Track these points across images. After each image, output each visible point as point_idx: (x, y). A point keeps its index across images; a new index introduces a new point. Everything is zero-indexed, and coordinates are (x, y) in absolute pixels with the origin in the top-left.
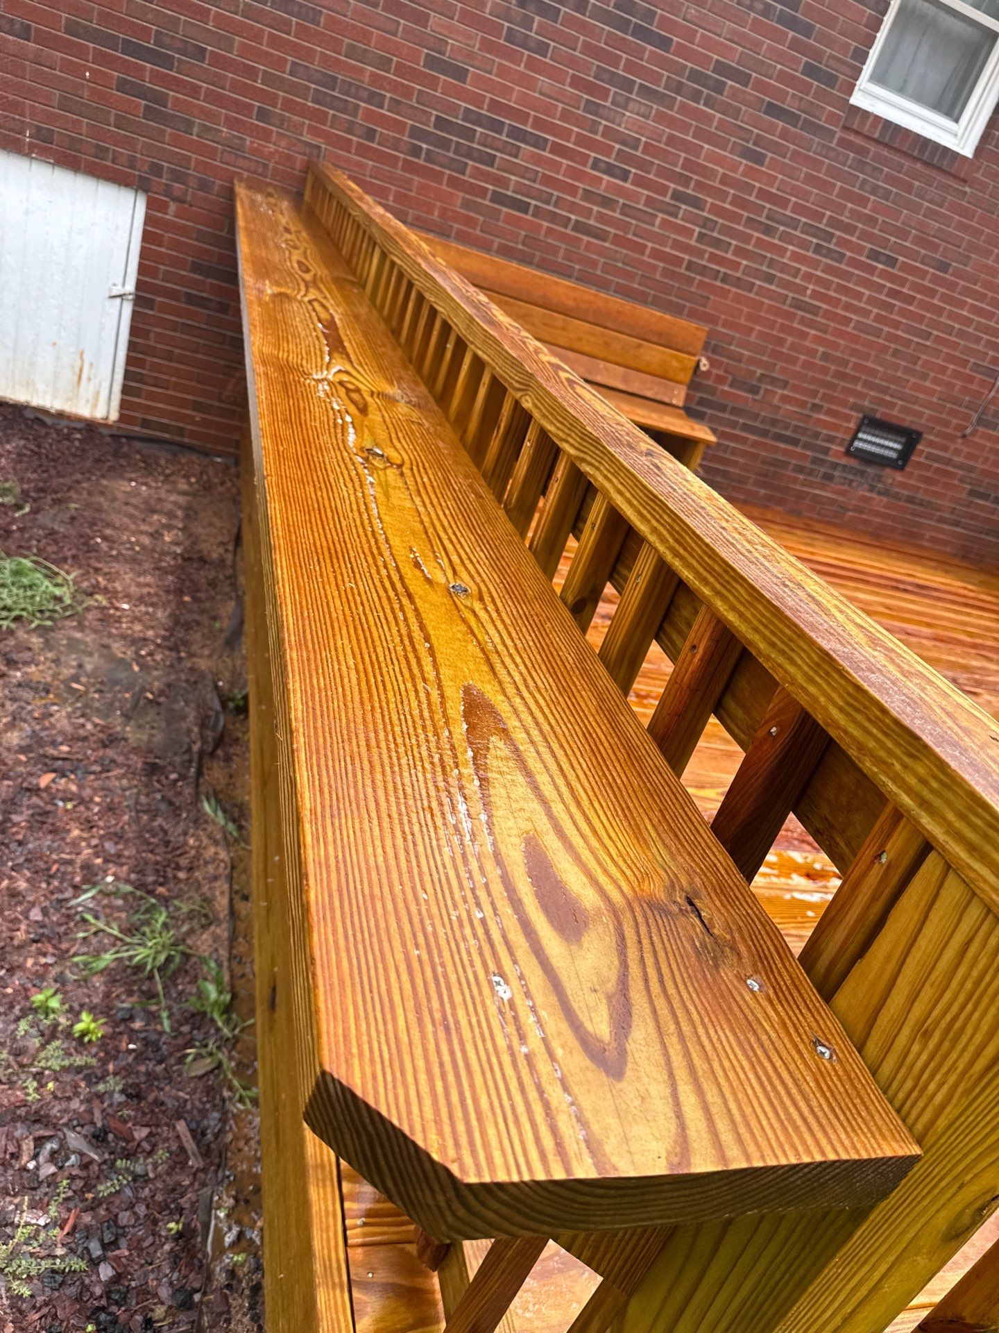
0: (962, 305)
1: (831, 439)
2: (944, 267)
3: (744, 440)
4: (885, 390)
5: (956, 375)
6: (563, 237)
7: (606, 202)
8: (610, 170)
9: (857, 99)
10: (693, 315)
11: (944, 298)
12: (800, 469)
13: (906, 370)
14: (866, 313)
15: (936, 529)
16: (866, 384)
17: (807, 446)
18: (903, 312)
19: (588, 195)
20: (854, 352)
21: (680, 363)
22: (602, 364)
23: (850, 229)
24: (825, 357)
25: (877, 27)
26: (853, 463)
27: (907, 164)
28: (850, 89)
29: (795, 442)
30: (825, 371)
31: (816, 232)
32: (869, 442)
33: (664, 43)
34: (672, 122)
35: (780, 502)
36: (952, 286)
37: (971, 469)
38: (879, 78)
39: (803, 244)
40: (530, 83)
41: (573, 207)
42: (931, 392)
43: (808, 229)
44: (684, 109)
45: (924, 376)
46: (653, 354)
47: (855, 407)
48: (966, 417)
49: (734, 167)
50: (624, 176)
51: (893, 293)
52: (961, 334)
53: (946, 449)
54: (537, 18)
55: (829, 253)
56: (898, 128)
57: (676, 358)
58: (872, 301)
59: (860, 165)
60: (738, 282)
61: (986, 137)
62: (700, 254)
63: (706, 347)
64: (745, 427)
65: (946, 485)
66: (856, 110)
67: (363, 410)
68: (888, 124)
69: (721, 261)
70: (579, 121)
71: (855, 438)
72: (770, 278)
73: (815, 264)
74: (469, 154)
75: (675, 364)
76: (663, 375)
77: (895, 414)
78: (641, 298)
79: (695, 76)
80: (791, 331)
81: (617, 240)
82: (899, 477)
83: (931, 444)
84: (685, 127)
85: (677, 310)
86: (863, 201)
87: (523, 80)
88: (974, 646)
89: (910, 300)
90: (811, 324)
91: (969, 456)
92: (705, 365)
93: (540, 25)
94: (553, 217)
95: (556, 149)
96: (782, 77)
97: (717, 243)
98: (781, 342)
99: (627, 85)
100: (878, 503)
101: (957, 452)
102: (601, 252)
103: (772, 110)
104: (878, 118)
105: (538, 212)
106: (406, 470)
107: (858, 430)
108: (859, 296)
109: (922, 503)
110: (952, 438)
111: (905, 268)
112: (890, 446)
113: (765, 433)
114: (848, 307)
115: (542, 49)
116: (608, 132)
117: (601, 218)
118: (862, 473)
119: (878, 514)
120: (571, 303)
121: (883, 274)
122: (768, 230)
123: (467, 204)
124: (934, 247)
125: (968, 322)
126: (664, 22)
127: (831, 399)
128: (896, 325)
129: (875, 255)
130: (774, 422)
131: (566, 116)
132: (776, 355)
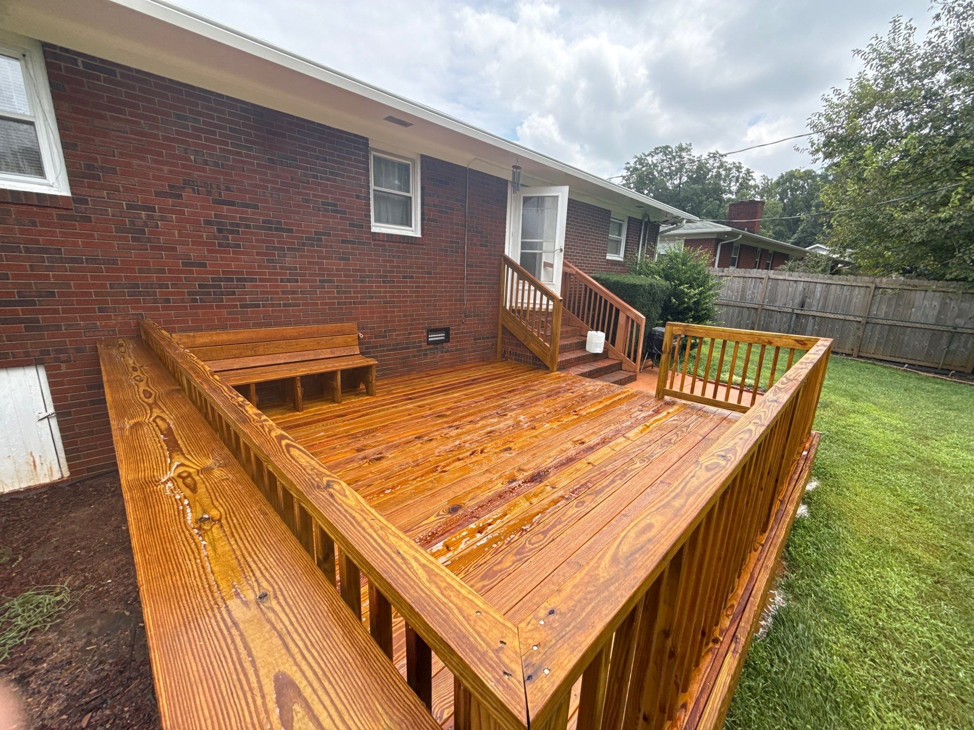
0: (441, 283)
1: (420, 342)
2: (429, 273)
3: (390, 355)
4: (430, 319)
5: (450, 305)
6: (280, 311)
7: (293, 293)
8: (289, 281)
9: (374, 230)
10: (349, 320)
11: (435, 282)
12: (414, 356)
13: (434, 309)
14: (412, 297)
15: (469, 356)
16: (423, 319)
17: (413, 348)
18: (423, 292)
19: (284, 293)
20: (414, 311)
21: (350, 339)
22: (320, 351)
23: (392, 272)
24: (404, 316)
25: (369, 205)
26: (431, 346)
27: (401, 245)
28: (370, 228)
29: (408, 348)
30: (407, 321)
31: (381, 277)
32: (433, 337)
33: (291, 231)
34: (307, 257)
35: (413, 370)
36: (436, 278)
37: (471, 332)
38: (378, 220)
39: (379, 282)
40: (238, 260)
41: (280, 299)
42: (446, 313)
43: (377, 276)
44: (309, 251)
45: (441, 309)
46: (340, 340)
47: (423, 328)
48: (461, 317)
49: (340, 265)
50: (297, 281)
51: (417, 287)
52: (446, 292)
53: (459, 329)
54: (230, 236)
55: (389, 282)
56: (392, 235)
57: (350, 337)
58: (411, 292)
59: (385, 250)
60: (360, 303)
61: (422, 229)
62: (341, 298)
63: (359, 329)
64: (388, 350)
65: (465, 341)
66: (375, 233)
67: (194, 489)
68: (388, 235)
69: (350, 298)
70: (266, 267)
71: (428, 338)
72: (372, 297)
73: (385, 287)
74: (222, 294)
75: (349, 340)
76: (347, 345)
77: (437, 325)
78: (325, 322)
79: (308, 239)
80: (388, 312)
81: (304, 305)
82: (449, 344)
83: (454, 330)
84: (313, 257)
85: (341, 321)
86: (392, 262)
87: (233, 259)
88: (499, 395)
89: (424, 287)
90: (393, 307)
91: (468, 329)
92: (361, 336)
93: (232, 237)
94: (272, 305)
95: (261, 280)
96: (342, 230)
97: (345, 292)
98: (386, 317)
99: (283, 249)
100: (447, 356)
101: (463, 329)
102: (299, 311)
103: (343, 242)
104: (383, 234)
105: (264, 306)
106: (224, 521)
107: (428, 335)
108: (406, 292)
109: (461, 350)
110: (460, 325)
111: (417, 277)
112: (441, 336)
113: (396, 350)
114: (404, 297)
115: (238, 246)
116: (281, 268)
117: (293, 299)
118: (437, 348)
119: (449, 359)
120: (295, 334)
121: (410, 282)
122: (363, 282)
123: (229, 313)
124: (424, 268)
125: (446, 287)
126: (286, 223)
127: (414, 329)
128: (424, 297)
129: (404, 277)
130: (397, 344)
131: (260, 267)
132: (388, 322)
